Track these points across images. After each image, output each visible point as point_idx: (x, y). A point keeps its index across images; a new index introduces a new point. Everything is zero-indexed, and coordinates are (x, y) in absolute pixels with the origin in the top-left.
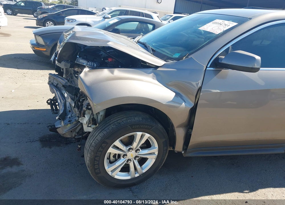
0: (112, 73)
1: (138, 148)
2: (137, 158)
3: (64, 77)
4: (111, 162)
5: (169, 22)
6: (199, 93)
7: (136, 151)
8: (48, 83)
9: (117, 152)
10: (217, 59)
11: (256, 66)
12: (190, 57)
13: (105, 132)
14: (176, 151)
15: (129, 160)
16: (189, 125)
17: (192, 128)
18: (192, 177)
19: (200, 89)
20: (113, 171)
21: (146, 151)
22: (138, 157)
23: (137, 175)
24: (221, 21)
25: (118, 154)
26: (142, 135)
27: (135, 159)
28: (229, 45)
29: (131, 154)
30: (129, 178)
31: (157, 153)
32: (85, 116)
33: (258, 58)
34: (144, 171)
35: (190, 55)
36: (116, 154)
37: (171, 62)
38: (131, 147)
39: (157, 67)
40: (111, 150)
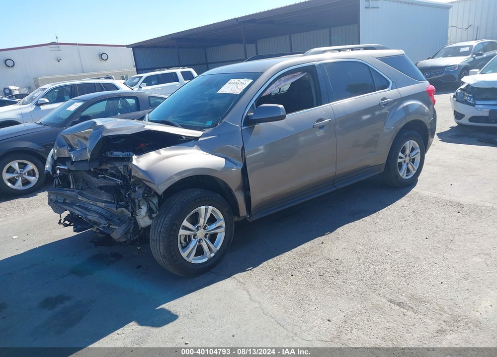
0: (160, 154)
1: (205, 224)
2: (208, 236)
3: (72, 187)
4: (183, 248)
5: (140, 87)
6: (243, 152)
7: (204, 228)
8: (49, 204)
9: (187, 233)
10: (247, 117)
11: (282, 114)
12: (223, 121)
13: (171, 215)
14: (242, 217)
15: (200, 240)
16: (245, 187)
17: (249, 189)
18: (265, 242)
19: (243, 148)
20: (188, 256)
21: (214, 226)
22: (207, 234)
23: (213, 255)
24: (236, 80)
25: (188, 236)
26: (206, 209)
27: (206, 238)
28: (253, 102)
29: (201, 233)
30: (205, 260)
31: (224, 225)
32: (142, 207)
33: (281, 106)
34: (218, 248)
35: (222, 119)
36: (186, 235)
37: (207, 131)
38: (199, 225)
39: (197, 138)
40: (182, 232)
